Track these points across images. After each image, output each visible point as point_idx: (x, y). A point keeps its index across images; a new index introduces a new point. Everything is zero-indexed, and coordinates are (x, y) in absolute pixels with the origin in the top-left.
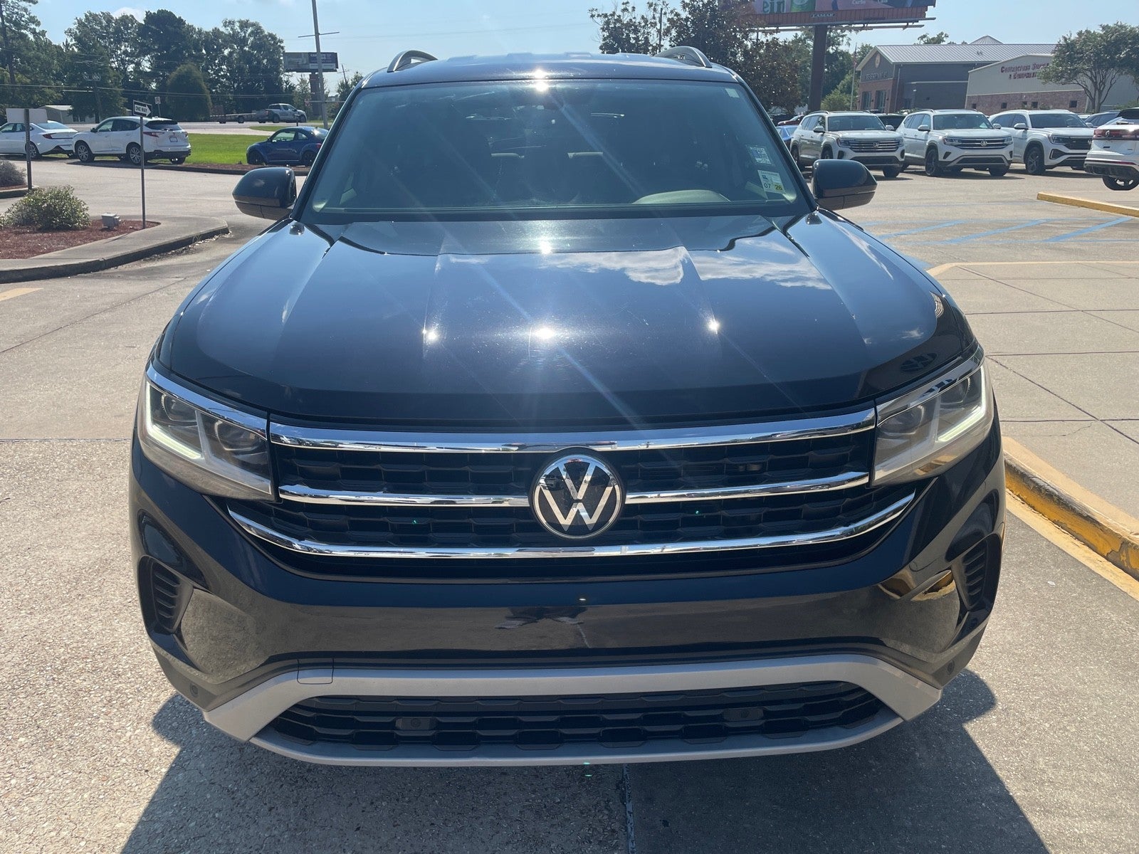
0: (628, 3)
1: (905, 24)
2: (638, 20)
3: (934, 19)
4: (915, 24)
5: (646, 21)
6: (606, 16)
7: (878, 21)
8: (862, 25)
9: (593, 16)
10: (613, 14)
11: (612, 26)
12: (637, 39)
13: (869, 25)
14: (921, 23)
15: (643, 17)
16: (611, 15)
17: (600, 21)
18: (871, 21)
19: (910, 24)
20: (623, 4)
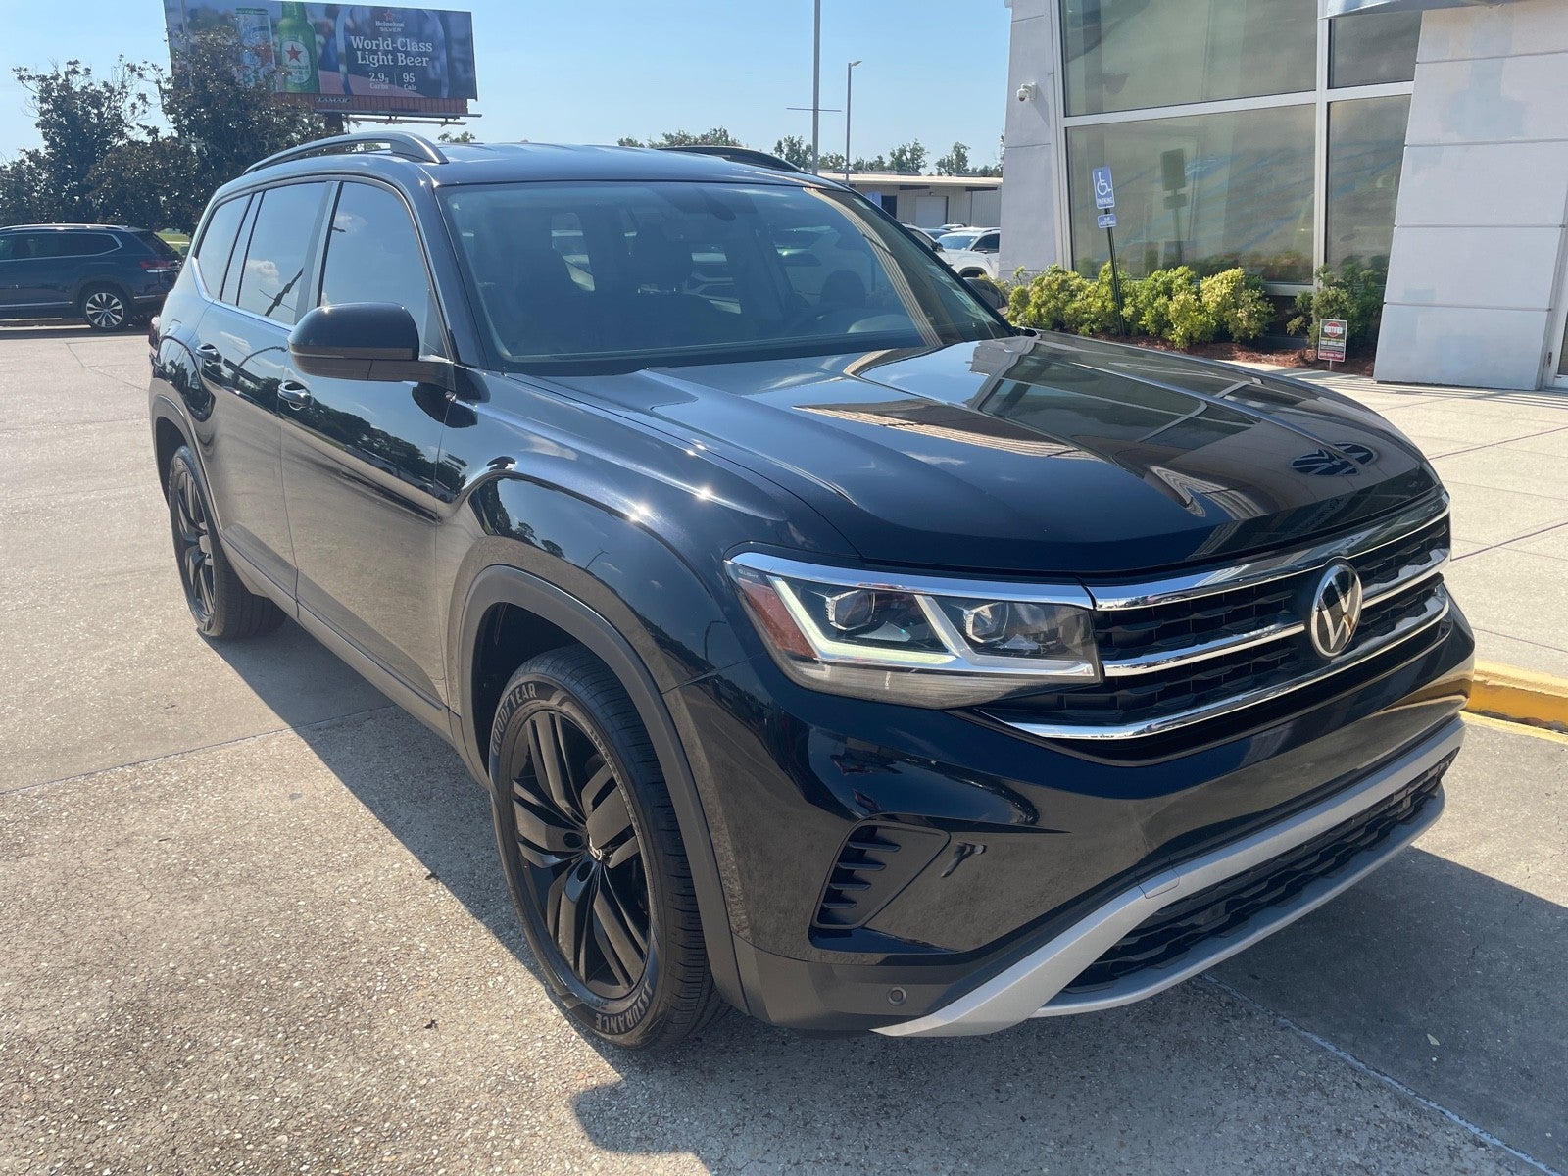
0: (77, 62)
1: (444, 120)
2: (99, 87)
3: (480, 116)
4: (457, 120)
5: (111, 91)
6: (43, 79)
7: (413, 113)
8: (388, 117)
9: (21, 78)
10: (55, 78)
11: (55, 94)
12: (100, 115)
13: (399, 118)
14: (462, 119)
15: (105, 85)
16: (52, 78)
17: (35, 87)
18: (401, 113)
19: (450, 120)
20: (70, 63)
